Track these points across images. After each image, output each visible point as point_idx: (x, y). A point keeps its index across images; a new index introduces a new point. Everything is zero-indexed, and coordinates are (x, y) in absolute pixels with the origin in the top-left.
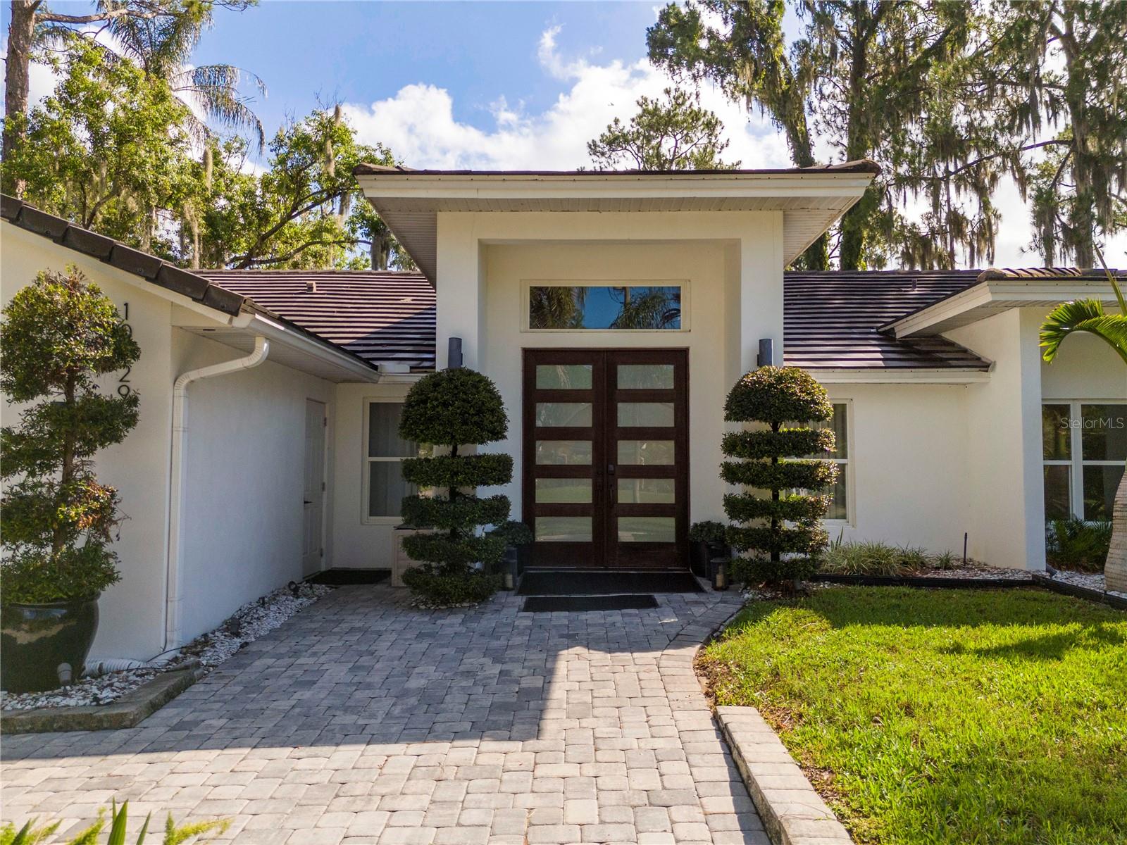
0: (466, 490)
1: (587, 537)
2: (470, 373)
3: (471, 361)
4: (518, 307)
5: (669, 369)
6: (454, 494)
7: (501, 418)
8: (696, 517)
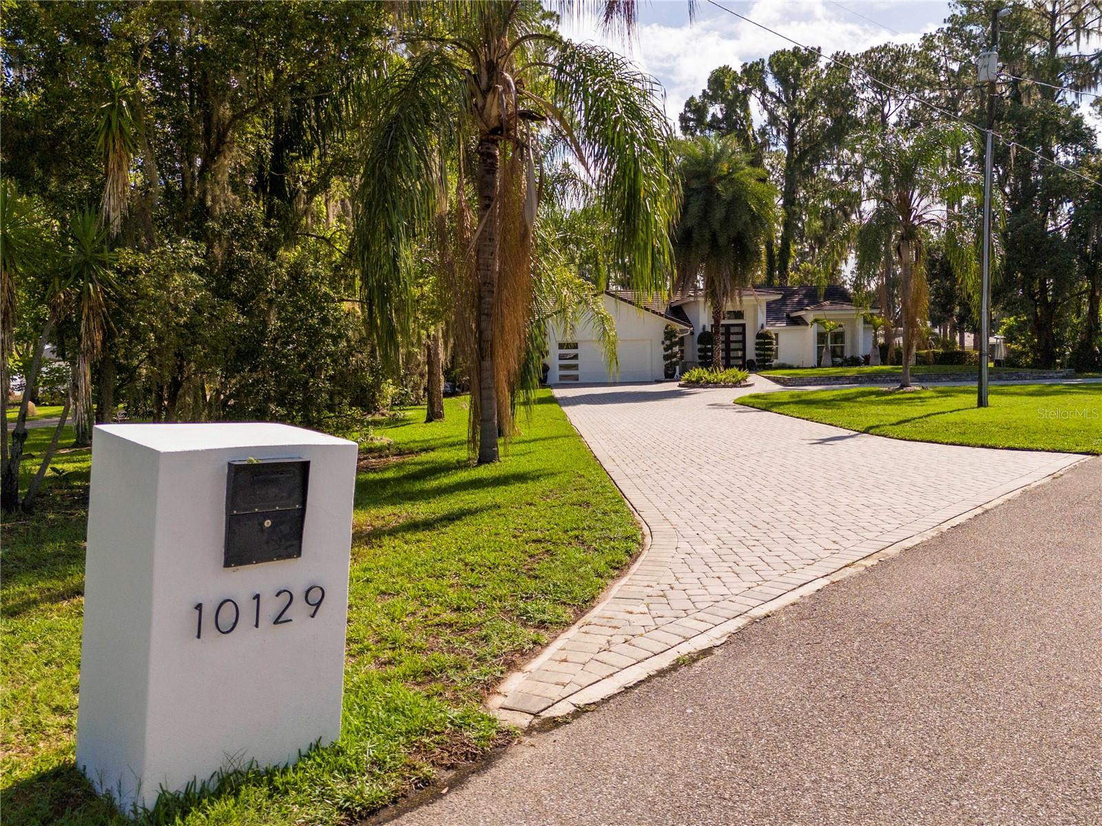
3: (707, 329)
5: (742, 328)
8: (748, 358)
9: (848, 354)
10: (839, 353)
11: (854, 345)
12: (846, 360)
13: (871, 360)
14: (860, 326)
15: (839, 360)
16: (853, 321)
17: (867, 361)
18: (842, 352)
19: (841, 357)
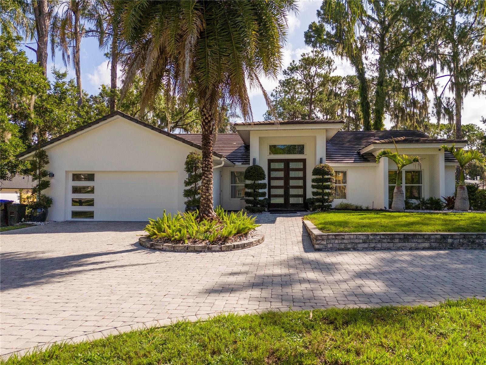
0: (257, 190)
1: (283, 202)
2: (258, 166)
3: (257, 163)
4: (267, 150)
5: (302, 163)
6: (254, 191)
7: (265, 175)
8: (307, 197)
9: (426, 195)
10: (416, 195)
11: (433, 186)
12: (423, 203)
13: (457, 203)
14: (441, 163)
15: (414, 201)
16: (432, 158)
17: (451, 204)
18: (420, 193)
19: (418, 198)
